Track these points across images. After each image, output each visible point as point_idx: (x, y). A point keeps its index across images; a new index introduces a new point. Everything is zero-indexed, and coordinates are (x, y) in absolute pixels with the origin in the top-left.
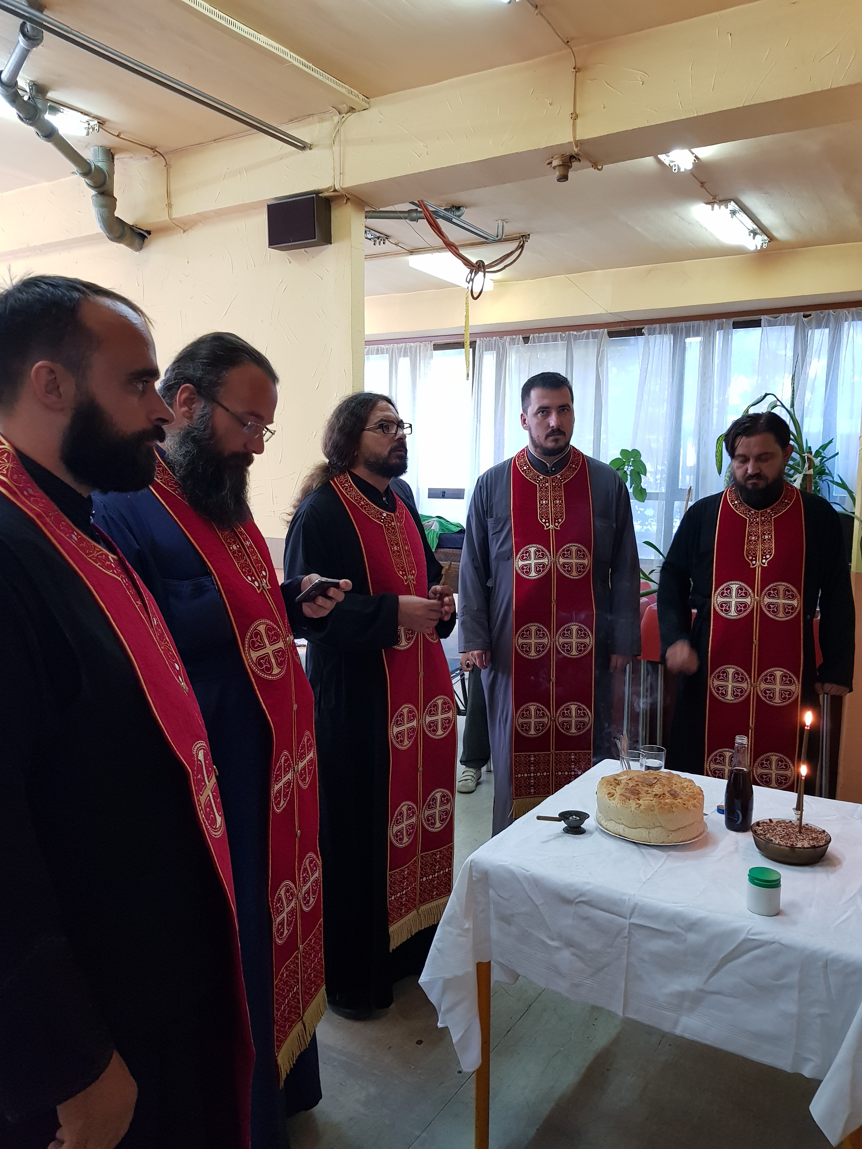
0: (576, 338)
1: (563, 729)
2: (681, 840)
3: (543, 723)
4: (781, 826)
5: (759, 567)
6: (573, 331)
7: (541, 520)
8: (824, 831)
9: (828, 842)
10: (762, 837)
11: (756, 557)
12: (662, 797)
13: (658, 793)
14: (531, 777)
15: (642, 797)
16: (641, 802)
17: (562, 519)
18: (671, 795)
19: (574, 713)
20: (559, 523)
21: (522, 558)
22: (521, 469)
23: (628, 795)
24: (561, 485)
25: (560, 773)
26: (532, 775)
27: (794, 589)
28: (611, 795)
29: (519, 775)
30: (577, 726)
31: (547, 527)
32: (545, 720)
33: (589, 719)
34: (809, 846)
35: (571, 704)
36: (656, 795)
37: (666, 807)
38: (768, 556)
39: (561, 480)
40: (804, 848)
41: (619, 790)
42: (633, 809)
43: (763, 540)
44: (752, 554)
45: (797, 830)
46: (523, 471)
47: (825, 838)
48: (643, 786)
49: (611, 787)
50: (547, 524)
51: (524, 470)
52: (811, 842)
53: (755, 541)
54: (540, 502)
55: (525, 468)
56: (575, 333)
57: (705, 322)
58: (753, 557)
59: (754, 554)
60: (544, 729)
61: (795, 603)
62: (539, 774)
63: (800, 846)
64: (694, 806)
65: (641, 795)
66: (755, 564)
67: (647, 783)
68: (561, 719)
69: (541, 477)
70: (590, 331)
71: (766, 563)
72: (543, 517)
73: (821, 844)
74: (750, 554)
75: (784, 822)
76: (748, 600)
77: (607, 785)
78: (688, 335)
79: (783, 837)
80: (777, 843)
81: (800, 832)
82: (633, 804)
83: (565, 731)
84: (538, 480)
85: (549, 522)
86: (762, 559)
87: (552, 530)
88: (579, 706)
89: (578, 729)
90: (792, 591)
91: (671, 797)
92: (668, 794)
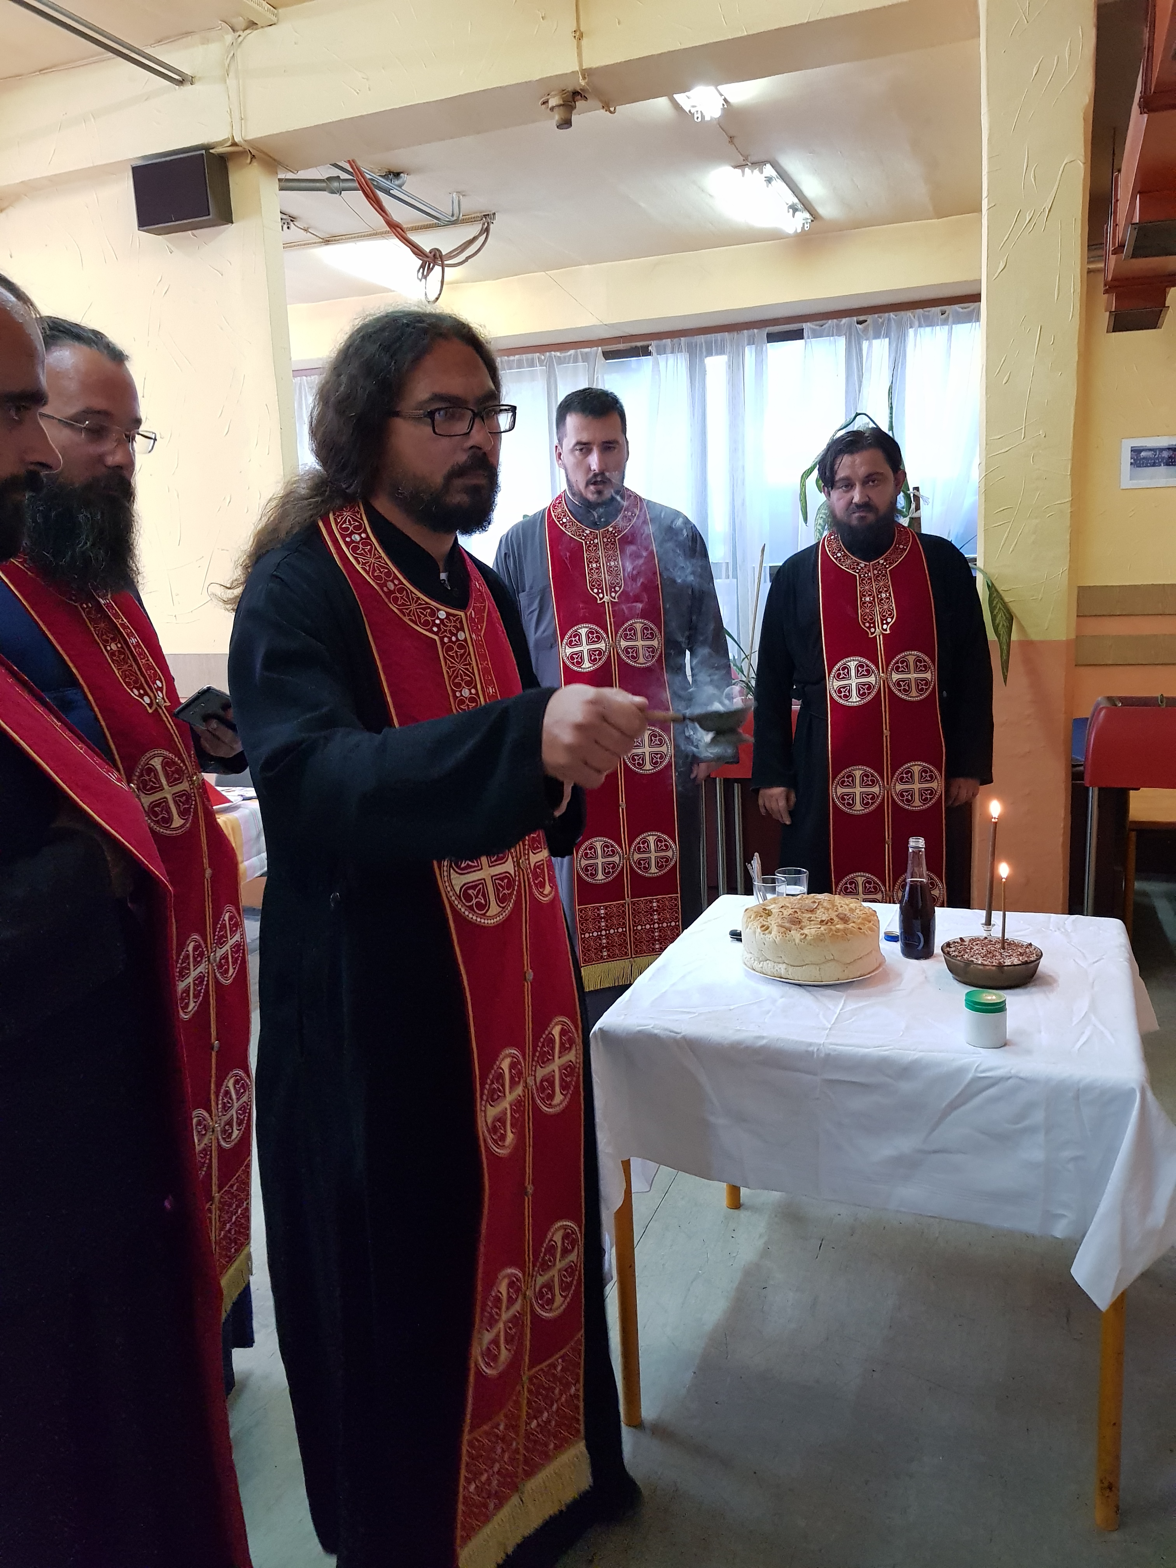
0: (560, 361)
1: (640, 868)
2: (859, 974)
3: (613, 863)
4: (977, 944)
5: (879, 636)
6: (555, 351)
7: (592, 590)
8: (1030, 944)
9: (1040, 956)
10: (959, 958)
11: (874, 623)
12: (829, 924)
13: (823, 919)
14: (603, 936)
15: (805, 926)
16: (806, 931)
17: (620, 587)
18: (841, 919)
19: (652, 847)
20: (616, 592)
21: (570, 644)
22: (559, 521)
23: (787, 925)
24: (615, 541)
25: (639, 928)
26: (604, 933)
28: (765, 928)
29: (587, 935)
30: (658, 863)
31: (601, 599)
32: (616, 859)
33: (673, 853)
34: (1020, 962)
35: (649, 836)
36: (822, 921)
37: (839, 934)
38: (889, 620)
39: (614, 534)
40: (1015, 965)
41: (773, 922)
42: (797, 941)
43: (881, 600)
44: (869, 620)
45: (998, 946)
46: (562, 525)
47: (1034, 952)
48: (803, 913)
49: (761, 919)
50: (601, 595)
51: (564, 523)
52: (1021, 958)
53: (870, 602)
54: (588, 565)
55: (564, 520)
56: (558, 354)
57: (732, 334)
58: (870, 623)
59: (871, 619)
60: (616, 870)
61: (927, 676)
62: (612, 931)
63: (1009, 964)
64: (871, 929)
65: (803, 924)
66: (874, 633)
67: (806, 908)
68: (637, 856)
69: (588, 532)
70: (579, 350)
71: (888, 629)
72: (594, 586)
73: (1032, 959)
74: (866, 620)
75: (977, 939)
76: (872, 679)
77: (756, 917)
78: (709, 353)
79: (985, 956)
80: (980, 963)
81: (1004, 948)
82: (796, 935)
83: (643, 872)
84: (583, 536)
85: (602, 592)
86: (883, 625)
87: (608, 603)
88: (659, 837)
89: (660, 867)
90: (924, 661)
91: (840, 922)
92: (836, 919)
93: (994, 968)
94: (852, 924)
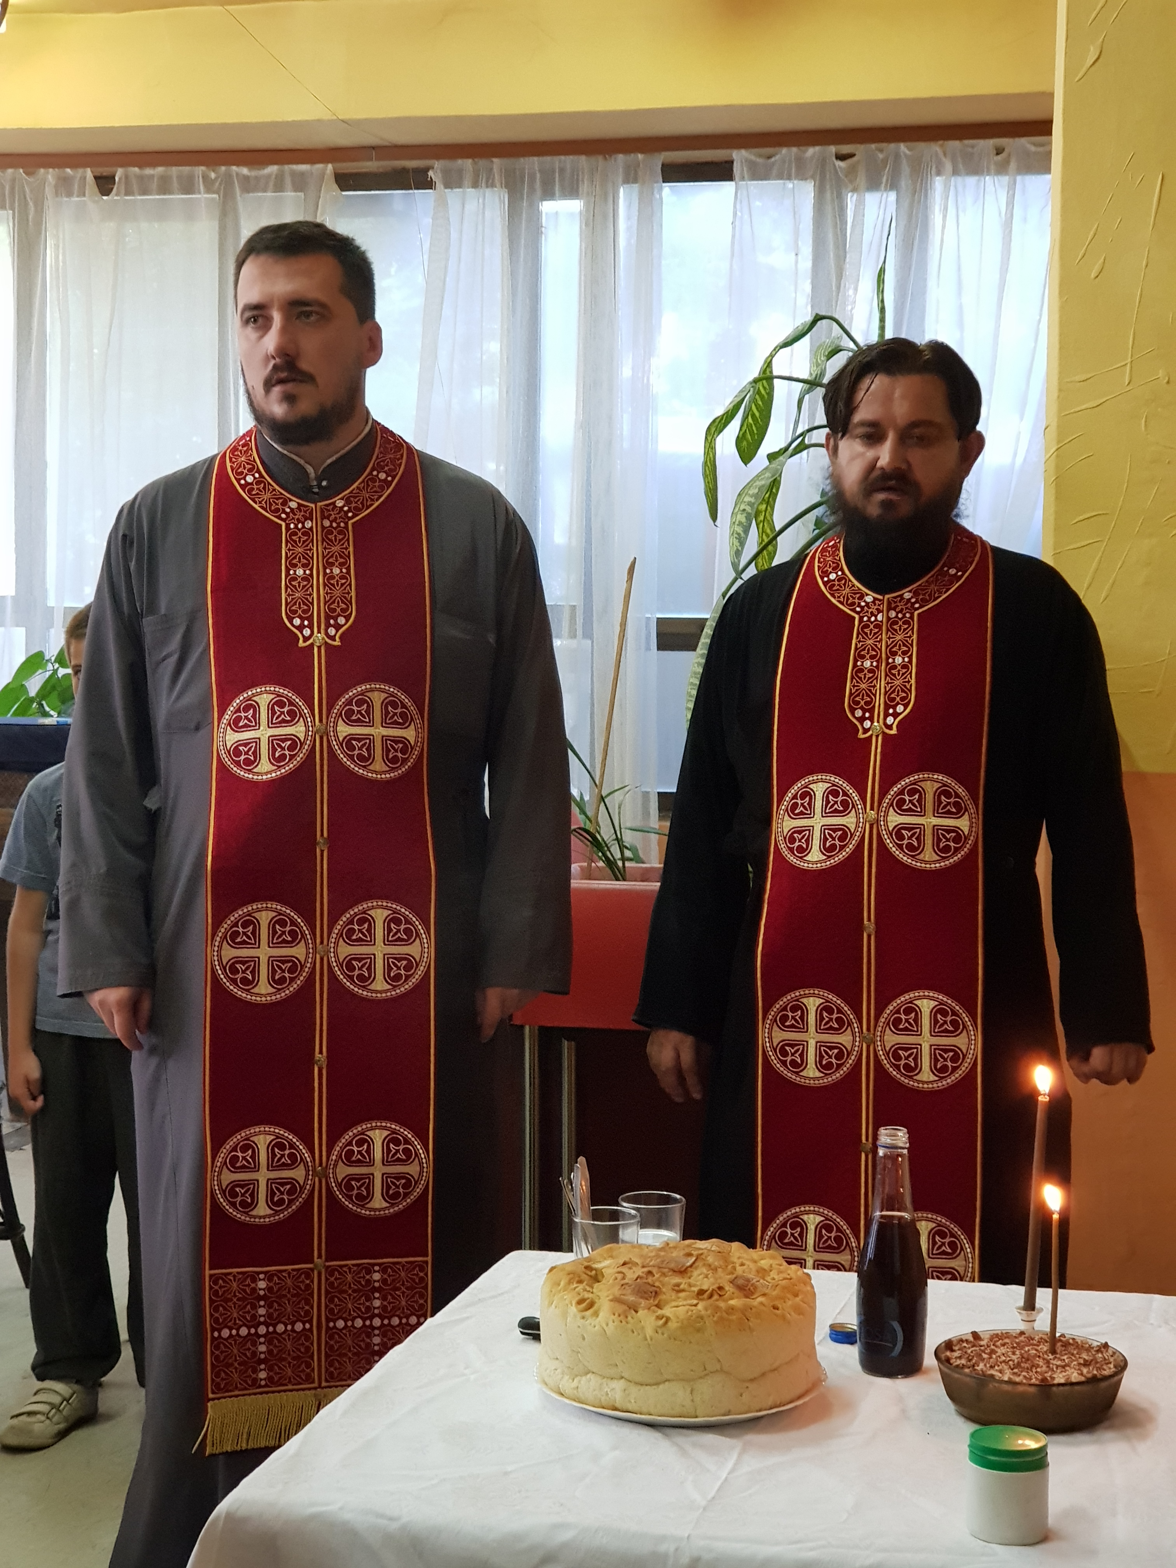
0: (248, 185)
1: (349, 1197)
2: (770, 1402)
3: (292, 1182)
4: (1003, 1345)
5: (877, 736)
6: (238, 165)
7: (291, 620)
8: (1106, 1346)
9: (1122, 1366)
11: (871, 711)
12: (716, 1297)
13: (705, 1287)
14: (260, 1336)
15: (667, 1302)
16: (667, 1311)
17: (347, 619)
18: (741, 1288)
19: (378, 1154)
20: (338, 627)
21: (235, 725)
22: (238, 481)
23: (631, 1298)
24: (346, 527)
25: (340, 1324)
26: (262, 1330)
27: (961, 790)
28: (587, 1305)
29: (225, 1333)
30: (388, 1188)
31: (306, 639)
32: (298, 1174)
33: (422, 1168)
34: (1083, 1379)
35: (372, 1129)
36: (701, 1292)
37: (734, 1317)
38: (900, 708)
39: (346, 513)
40: (1072, 1384)
41: (603, 1293)
42: (649, 1332)
43: (890, 669)
44: (862, 703)
45: (1045, 1347)
46: (243, 487)
47: (1112, 1359)
48: (664, 1275)
49: (581, 1286)
50: (307, 632)
51: (247, 484)
52: (1085, 1371)
53: (870, 671)
54: (288, 570)
55: (250, 479)
56: (245, 171)
57: (593, 159)
58: (864, 711)
59: (867, 703)
60: (296, 1199)
61: (963, 824)
62: (280, 1328)
63: (1062, 1381)
64: (798, 1310)
65: (663, 1297)
66: (868, 730)
67: (672, 1265)
68: (343, 1171)
69: (293, 505)
70: (287, 168)
71: (894, 726)
72: (295, 612)
73: (1106, 1373)
74: (858, 703)
75: (1006, 1335)
76: (849, 821)
77: (570, 1282)
78: (548, 194)
79: (1018, 1365)
80: (1006, 1379)
81: (1053, 1352)
82: (647, 1319)
83: (354, 1204)
84: (284, 512)
85: (311, 627)
86: (886, 715)
87: (319, 648)
88: (394, 1132)
89: (391, 1197)
90: (957, 795)
91: (737, 1292)
92: (729, 1288)
93: (1032, 1390)
94: (760, 1299)
